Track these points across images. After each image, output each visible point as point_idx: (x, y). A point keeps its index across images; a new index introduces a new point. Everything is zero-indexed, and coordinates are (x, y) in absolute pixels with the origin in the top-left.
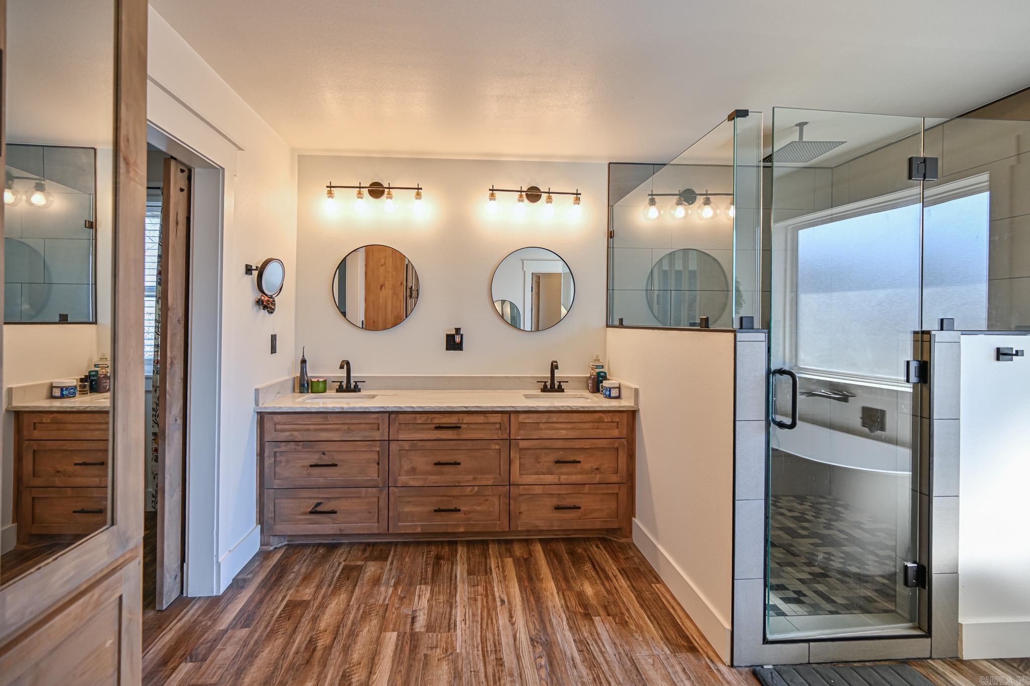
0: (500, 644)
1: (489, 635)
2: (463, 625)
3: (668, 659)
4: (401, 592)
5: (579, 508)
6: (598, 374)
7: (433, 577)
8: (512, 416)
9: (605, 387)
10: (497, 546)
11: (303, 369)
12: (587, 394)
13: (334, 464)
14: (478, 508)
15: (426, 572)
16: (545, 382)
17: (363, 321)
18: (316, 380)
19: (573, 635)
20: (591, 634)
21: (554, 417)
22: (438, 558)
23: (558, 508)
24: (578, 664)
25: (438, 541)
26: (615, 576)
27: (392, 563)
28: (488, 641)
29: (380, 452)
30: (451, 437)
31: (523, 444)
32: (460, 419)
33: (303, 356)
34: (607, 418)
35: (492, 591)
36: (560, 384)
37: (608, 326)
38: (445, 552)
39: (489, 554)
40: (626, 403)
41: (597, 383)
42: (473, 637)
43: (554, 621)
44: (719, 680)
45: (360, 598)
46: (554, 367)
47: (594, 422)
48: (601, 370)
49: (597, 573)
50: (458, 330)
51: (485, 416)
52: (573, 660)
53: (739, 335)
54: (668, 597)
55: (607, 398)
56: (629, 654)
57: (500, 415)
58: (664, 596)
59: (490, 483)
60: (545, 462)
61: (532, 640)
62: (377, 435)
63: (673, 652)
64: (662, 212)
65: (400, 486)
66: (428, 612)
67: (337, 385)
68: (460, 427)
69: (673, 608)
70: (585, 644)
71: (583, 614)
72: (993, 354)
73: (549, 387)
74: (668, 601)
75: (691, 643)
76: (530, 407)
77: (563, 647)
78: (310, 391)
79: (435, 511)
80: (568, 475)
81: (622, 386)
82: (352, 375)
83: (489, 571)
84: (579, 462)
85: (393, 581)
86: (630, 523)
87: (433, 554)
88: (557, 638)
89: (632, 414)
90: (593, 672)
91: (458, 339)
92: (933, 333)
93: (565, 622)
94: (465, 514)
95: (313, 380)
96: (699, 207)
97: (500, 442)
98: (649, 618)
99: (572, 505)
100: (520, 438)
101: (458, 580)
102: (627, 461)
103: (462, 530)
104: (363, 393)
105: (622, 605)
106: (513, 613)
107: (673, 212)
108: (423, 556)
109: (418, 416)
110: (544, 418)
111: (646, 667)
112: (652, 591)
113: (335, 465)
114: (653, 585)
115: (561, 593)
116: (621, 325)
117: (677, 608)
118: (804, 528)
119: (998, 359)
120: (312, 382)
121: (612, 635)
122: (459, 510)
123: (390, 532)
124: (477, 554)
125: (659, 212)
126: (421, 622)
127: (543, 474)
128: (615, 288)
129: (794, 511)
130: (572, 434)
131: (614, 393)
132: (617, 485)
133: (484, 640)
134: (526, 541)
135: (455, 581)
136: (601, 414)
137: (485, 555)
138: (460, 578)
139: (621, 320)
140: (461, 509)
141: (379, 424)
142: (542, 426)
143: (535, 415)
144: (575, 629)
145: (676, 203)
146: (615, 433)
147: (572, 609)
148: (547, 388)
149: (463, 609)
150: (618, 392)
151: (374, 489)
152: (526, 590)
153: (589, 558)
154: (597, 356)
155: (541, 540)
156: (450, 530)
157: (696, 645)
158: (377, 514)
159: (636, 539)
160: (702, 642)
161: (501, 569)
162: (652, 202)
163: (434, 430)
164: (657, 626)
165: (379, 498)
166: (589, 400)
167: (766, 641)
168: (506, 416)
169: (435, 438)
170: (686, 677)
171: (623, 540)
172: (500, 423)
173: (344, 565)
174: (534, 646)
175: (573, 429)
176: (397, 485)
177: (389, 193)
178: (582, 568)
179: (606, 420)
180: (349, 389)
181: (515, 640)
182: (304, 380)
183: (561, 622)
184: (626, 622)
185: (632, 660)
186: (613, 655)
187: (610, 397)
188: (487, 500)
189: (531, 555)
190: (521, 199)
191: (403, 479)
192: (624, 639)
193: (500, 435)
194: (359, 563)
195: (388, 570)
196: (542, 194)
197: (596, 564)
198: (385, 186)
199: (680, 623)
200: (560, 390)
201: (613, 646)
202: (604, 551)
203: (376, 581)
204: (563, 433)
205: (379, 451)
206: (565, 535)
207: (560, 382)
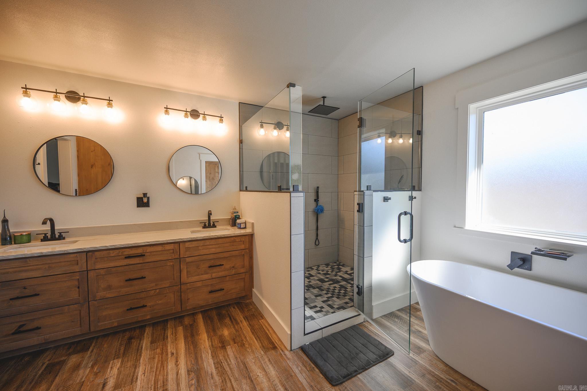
0: (167, 380)
1: (161, 378)
2: (143, 377)
3: (262, 357)
4: (97, 369)
5: (223, 289)
6: (236, 216)
7: (124, 352)
8: (181, 245)
9: (238, 223)
10: (173, 321)
11: (5, 227)
12: (229, 227)
13: (36, 294)
14: (160, 302)
15: (120, 350)
16: (205, 223)
17: (76, 190)
18: (19, 234)
19: (214, 360)
20: (224, 357)
21: (208, 243)
22: (130, 338)
23: (211, 292)
24: (215, 376)
25: (132, 328)
26: (241, 321)
27: (92, 351)
28: (159, 381)
29: (80, 279)
30: (138, 262)
31: (188, 260)
32: (144, 250)
33: (5, 217)
34: (238, 239)
35: (166, 349)
36: (214, 223)
37: (240, 191)
38: (136, 334)
39: (167, 327)
40: (248, 231)
41: (234, 221)
42: (149, 381)
43: (204, 356)
44: (285, 359)
45: (59, 384)
46: (210, 214)
47: (230, 242)
48: (237, 214)
49: (232, 322)
50: (145, 195)
51: (162, 246)
52: (212, 375)
53: (292, 194)
54: (267, 325)
55: (239, 229)
56: (243, 361)
57: (173, 244)
58: (265, 325)
59: (168, 285)
60: (203, 268)
61: (188, 371)
62: (77, 268)
63: (265, 353)
64: (267, 132)
65: (98, 299)
66: (117, 377)
67: (42, 236)
68: (144, 255)
69: (268, 330)
70: (220, 363)
71: (221, 347)
72: (382, 199)
73: (207, 225)
74: (266, 327)
75: (274, 345)
76: (192, 238)
77: (207, 369)
78: (13, 243)
79: (128, 310)
80: (217, 273)
81: (246, 222)
82: (56, 228)
83: (166, 338)
84: (223, 265)
85: (91, 363)
86: (251, 291)
87: (126, 337)
88: (204, 365)
89: (251, 236)
90: (223, 377)
91: (145, 200)
92: (364, 191)
93: (210, 355)
94: (150, 307)
95: (16, 234)
96: (284, 132)
97: (173, 260)
98: (256, 339)
99: (220, 289)
100: (186, 256)
101: (143, 349)
102: (249, 260)
103: (148, 317)
104: (67, 240)
105: (243, 336)
106: (178, 359)
107: (272, 132)
108: (119, 340)
109: (111, 252)
110: (201, 243)
111: (251, 365)
112: (259, 324)
113: (38, 295)
114: (260, 321)
115: (210, 339)
116: (246, 190)
117: (270, 329)
118: (327, 278)
119: (384, 201)
120: (15, 236)
121: (236, 353)
122: (146, 306)
123: (91, 331)
124: (159, 329)
125: (265, 132)
126: (110, 385)
127: (202, 274)
128: (244, 170)
129: (324, 271)
130: (218, 250)
131: (243, 226)
132: (244, 274)
133: (156, 382)
134: (193, 314)
135: (141, 350)
136: (235, 238)
137: (165, 329)
138: (145, 348)
139: (246, 187)
140: (147, 305)
141: (78, 260)
142: (200, 248)
143: (196, 242)
144: (215, 357)
145: (274, 128)
146: (243, 247)
147: (215, 346)
148: (206, 226)
149: (144, 367)
150: (244, 225)
151: (75, 305)
152: (188, 344)
153: (229, 315)
154: (235, 207)
155: (201, 312)
156: (140, 319)
157: (276, 345)
158: (79, 322)
159: (254, 299)
160: (279, 343)
161: (174, 335)
162: (262, 126)
163: (124, 259)
164: (259, 342)
165: (80, 310)
166: (230, 231)
167: (305, 334)
168: (176, 246)
169: (126, 264)
170: (270, 363)
171: (248, 301)
172: (173, 249)
173: (48, 364)
174: (189, 374)
175: (219, 247)
176: (95, 299)
177: (84, 100)
178: (224, 322)
179: (237, 241)
180: (54, 238)
181: (177, 375)
182: (6, 235)
183: (208, 355)
184: (244, 344)
185: (244, 364)
186: (235, 364)
187: (240, 228)
188: (166, 296)
189: (195, 322)
190: (186, 116)
191: (101, 294)
192: (242, 354)
193: (173, 256)
194: (63, 358)
195: (88, 357)
196: (201, 115)
197: (232, 317)
198: (81, 95)
199: (270, 337)
200: (214, 226)
201: (235, 359)
202: (237, 310)
203: (77, 367)
204: (213, 251)
205: (78, 279)
206: (216, 305)
207: (214, 222)
